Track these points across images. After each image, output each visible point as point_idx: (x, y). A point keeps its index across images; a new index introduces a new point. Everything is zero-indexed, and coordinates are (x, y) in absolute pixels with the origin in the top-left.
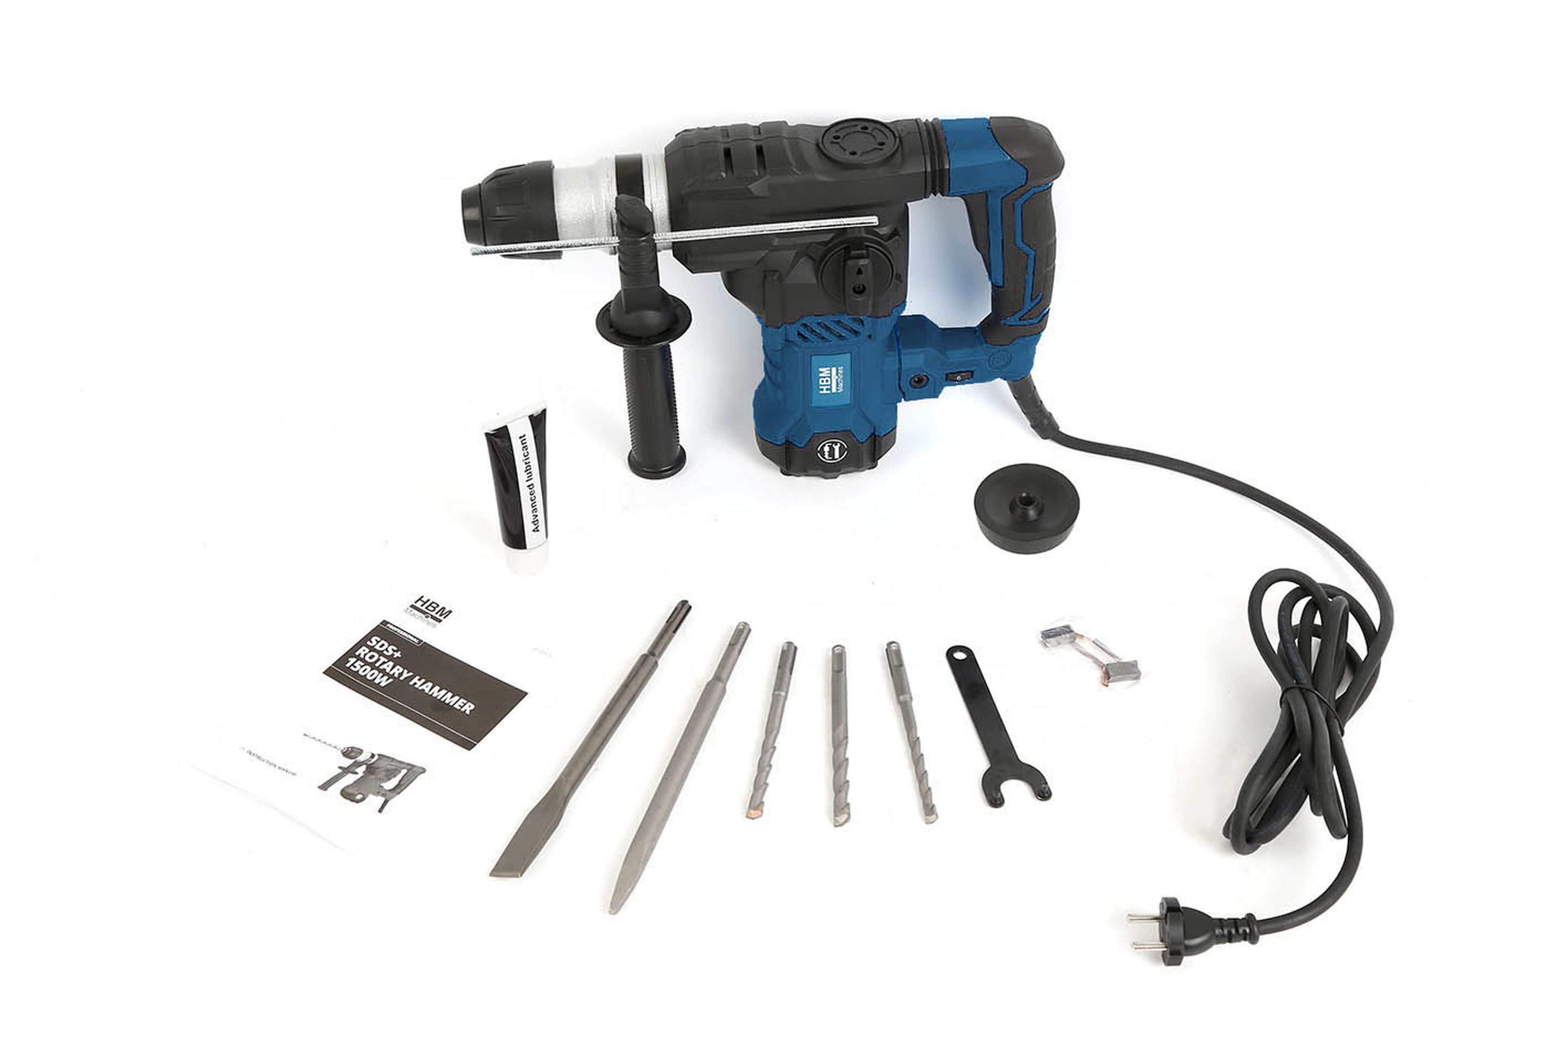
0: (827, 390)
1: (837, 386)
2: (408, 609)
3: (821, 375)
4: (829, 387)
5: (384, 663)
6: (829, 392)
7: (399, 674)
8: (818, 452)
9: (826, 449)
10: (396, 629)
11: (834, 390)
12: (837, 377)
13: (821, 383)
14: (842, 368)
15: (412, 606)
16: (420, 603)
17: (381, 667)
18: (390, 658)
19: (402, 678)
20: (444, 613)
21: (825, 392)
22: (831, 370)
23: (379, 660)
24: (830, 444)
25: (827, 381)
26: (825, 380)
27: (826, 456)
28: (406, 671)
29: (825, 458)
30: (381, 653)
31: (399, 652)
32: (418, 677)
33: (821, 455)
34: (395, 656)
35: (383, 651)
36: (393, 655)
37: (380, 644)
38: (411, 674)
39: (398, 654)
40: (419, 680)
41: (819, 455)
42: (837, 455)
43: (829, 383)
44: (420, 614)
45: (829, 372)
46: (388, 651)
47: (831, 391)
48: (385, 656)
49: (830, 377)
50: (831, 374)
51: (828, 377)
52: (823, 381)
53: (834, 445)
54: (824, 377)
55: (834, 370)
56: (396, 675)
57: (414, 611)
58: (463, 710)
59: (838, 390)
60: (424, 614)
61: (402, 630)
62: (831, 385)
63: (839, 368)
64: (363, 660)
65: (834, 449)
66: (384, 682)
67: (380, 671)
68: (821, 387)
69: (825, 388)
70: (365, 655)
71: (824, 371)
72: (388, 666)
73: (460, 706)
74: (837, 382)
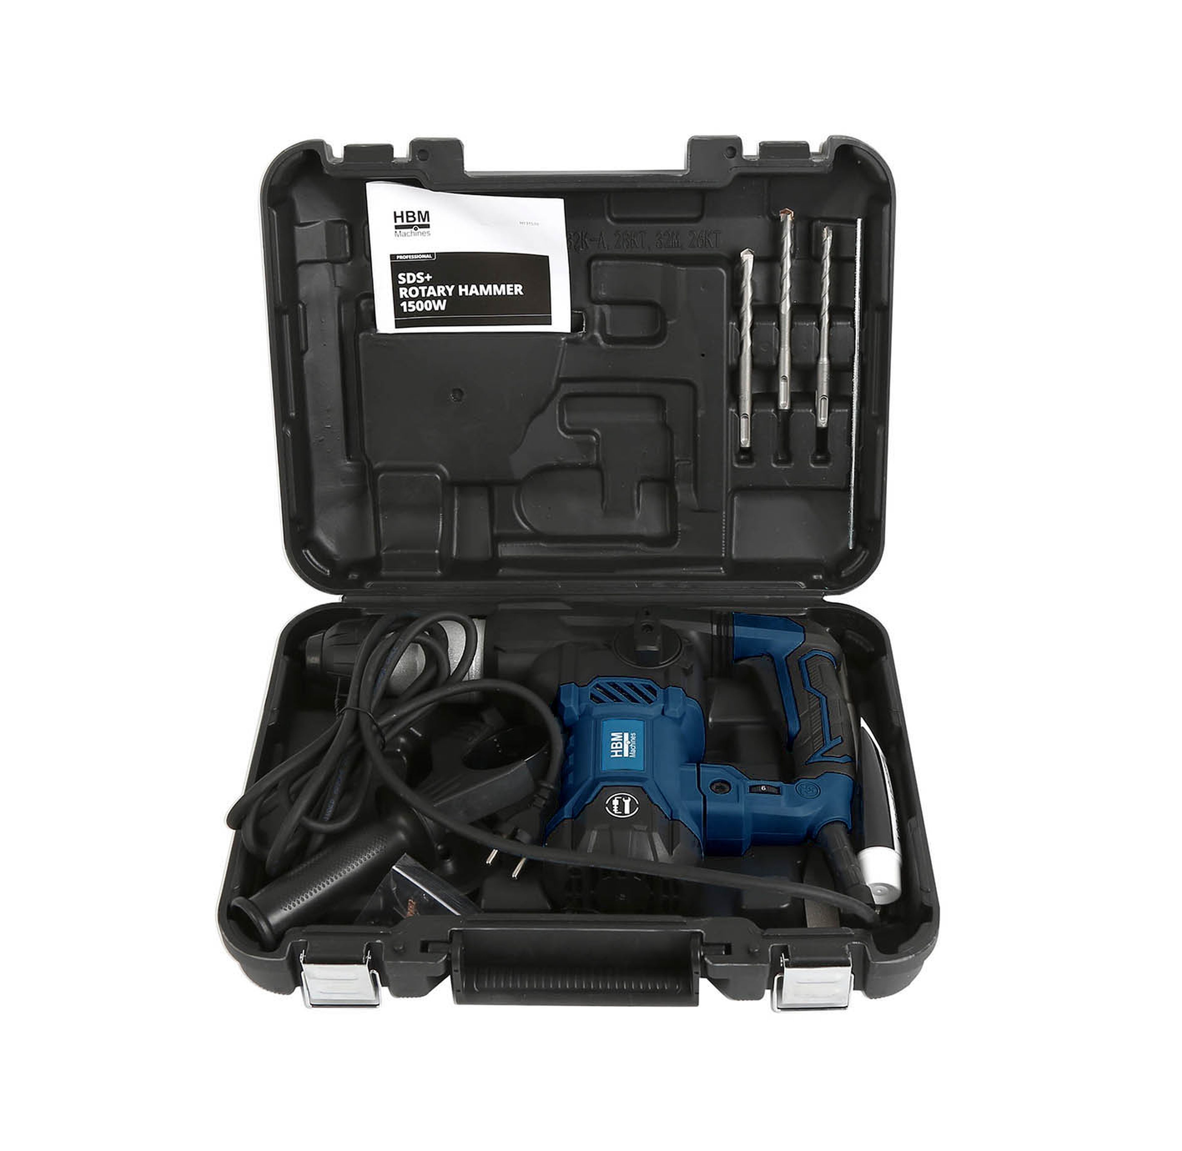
0: (618, 753)
1: (629, 751)
2: (396, 232)
3: (613, 739)
4: (621, 751)
5: (426, 291)
6: (621, 756)
7: (445, 292)
8: (607, 805)
9: (616, 802)
10: (407, 257)
11: (626, 754)
12: (629, 742)
13: (612, 748)
14: (635, 734)
15: (397, 227)
16: (399, 220)
17: (428, 295)
18: (426, 283)
19: (450, 294)
20: (424, 217)
21: (616, 755)
22: (623, 735)
23: (420, 291)
24: (621, 798)
25: (619, 745)
26: (616, 744)
27: (615, 810)
28: (447, 287)
29: (613, 813)
30: (416, 284)
31: (428, 275)
32: (460, 287)
33: (609, 809)
34: (428, 280)
35: (416, 281)
36: (426, 280)
37: (408, 278)
38: (453, 287)
39: (428, 277)
40: (463, 287)
41: (607, 808)
42: (627, 810)
43: (621, 747)
44: (409, 230)
45: (622, 737)
46: (420, 280)
47: (623, 755)
48: (422, 285)
49: (622, 742)
50: (623, 738)
51: (621, 741)
52: (614, 746)
53: (624, 799)
54: (616, 742)
55: (626, 735)
56: (444, 295)
57: (403, 231)
58: (516, 293)
59: (630, 755)
60: (412, 228)
61: (411, 254)
62: (623, 749)
63: (632, 734)
64: (411, 299)
65: (624, 803)
66: (441, 305)
67: (428, 298)
68: (612, 751)
69: (616, 752)
70: (407, 293)
71: (616, 736)
72: (431, 291)
73: (511, 291)
74: (630, 747)
